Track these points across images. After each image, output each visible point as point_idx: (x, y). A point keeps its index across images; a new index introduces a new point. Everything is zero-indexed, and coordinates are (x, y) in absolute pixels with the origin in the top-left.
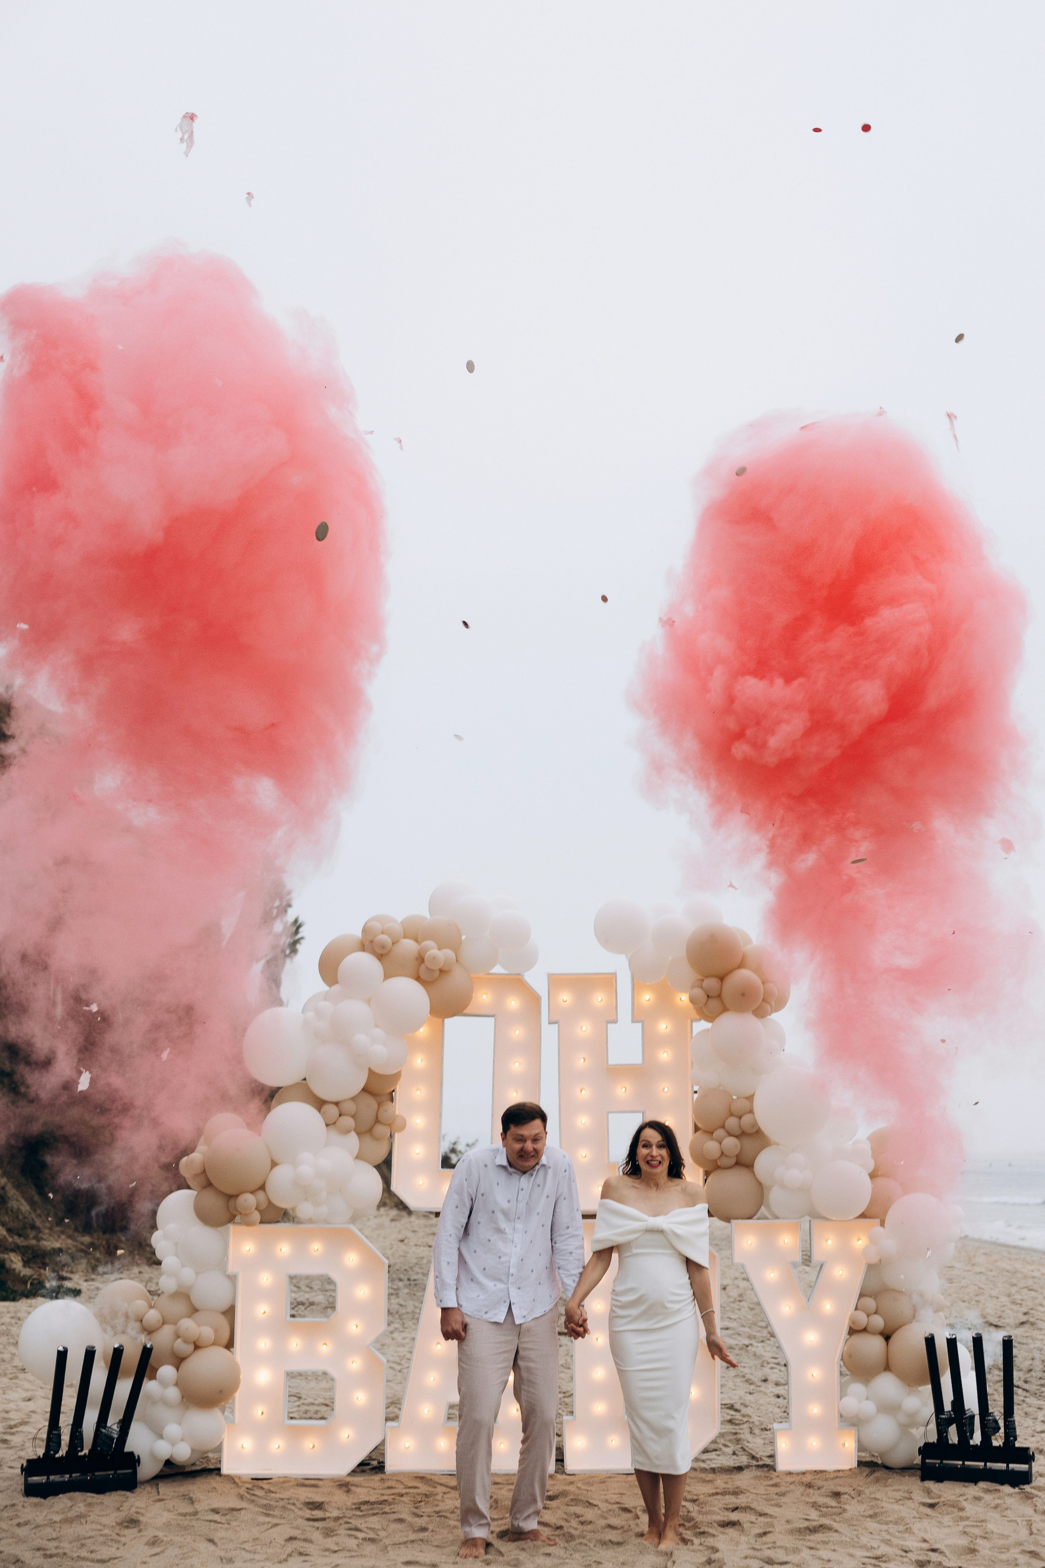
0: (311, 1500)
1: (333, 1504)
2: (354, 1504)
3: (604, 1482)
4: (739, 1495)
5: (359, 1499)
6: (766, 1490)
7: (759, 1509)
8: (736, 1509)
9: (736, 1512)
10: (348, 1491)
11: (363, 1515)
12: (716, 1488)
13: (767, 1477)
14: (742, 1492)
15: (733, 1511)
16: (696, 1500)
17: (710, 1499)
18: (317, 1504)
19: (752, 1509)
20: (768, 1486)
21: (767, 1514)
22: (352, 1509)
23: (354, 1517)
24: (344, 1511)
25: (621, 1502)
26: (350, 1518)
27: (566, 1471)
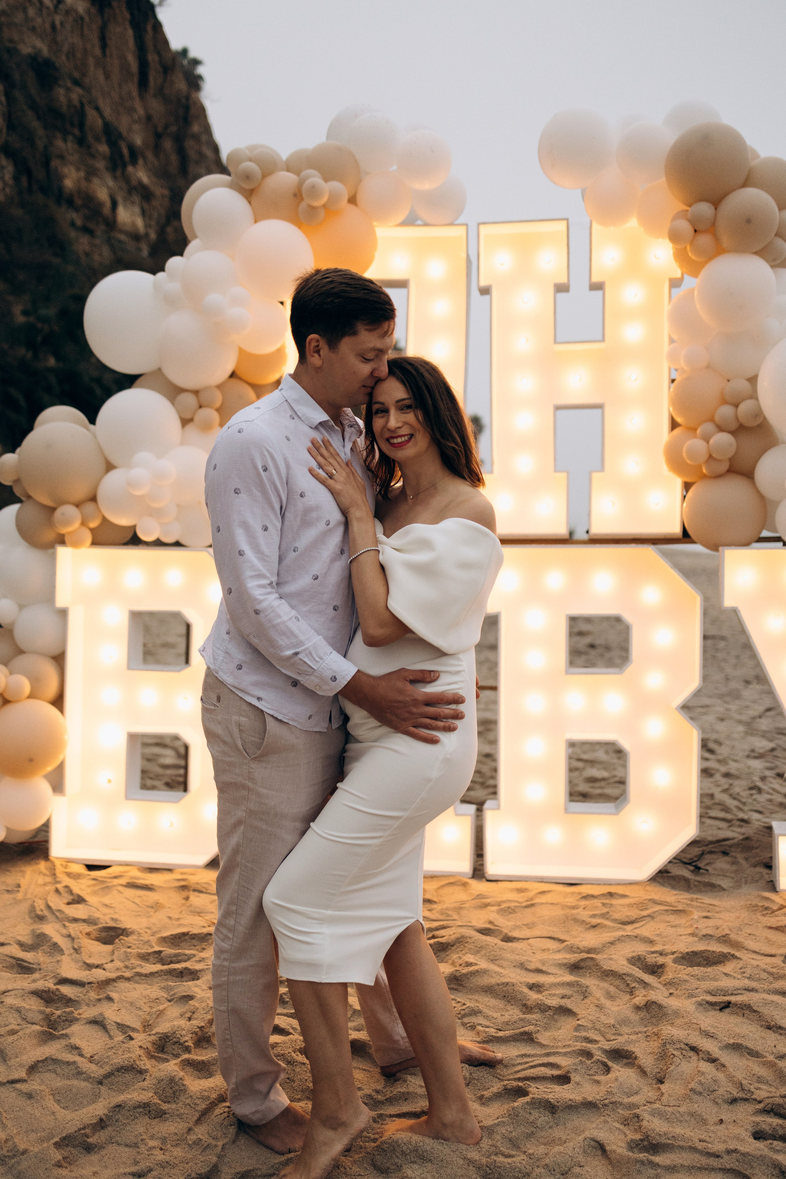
0: (114, 925)
1: (131, 939)
2: (164, 940)
3: (532, 905)
4: (729, 960)
5: (180, 925)
6: (769, 941)
7: (765, 1011)
8: (727, 1005)
9: (727, 1010)
10: (187, 899)
11: (152, 974)
12: (693, 935)
13: (766, 908)
14: (733, 955)
15: (721, 1010)
16: (662, 966)
17: (684, 972)
18: (120, 932)
19: (755, 1011)
20: (770, 928)
21: (780, 1028)
22: (149, 954)
23: (137, 978)
24: (133, 961)
25: (544, 968)
26: (128, 979)
27: (486, 875)
